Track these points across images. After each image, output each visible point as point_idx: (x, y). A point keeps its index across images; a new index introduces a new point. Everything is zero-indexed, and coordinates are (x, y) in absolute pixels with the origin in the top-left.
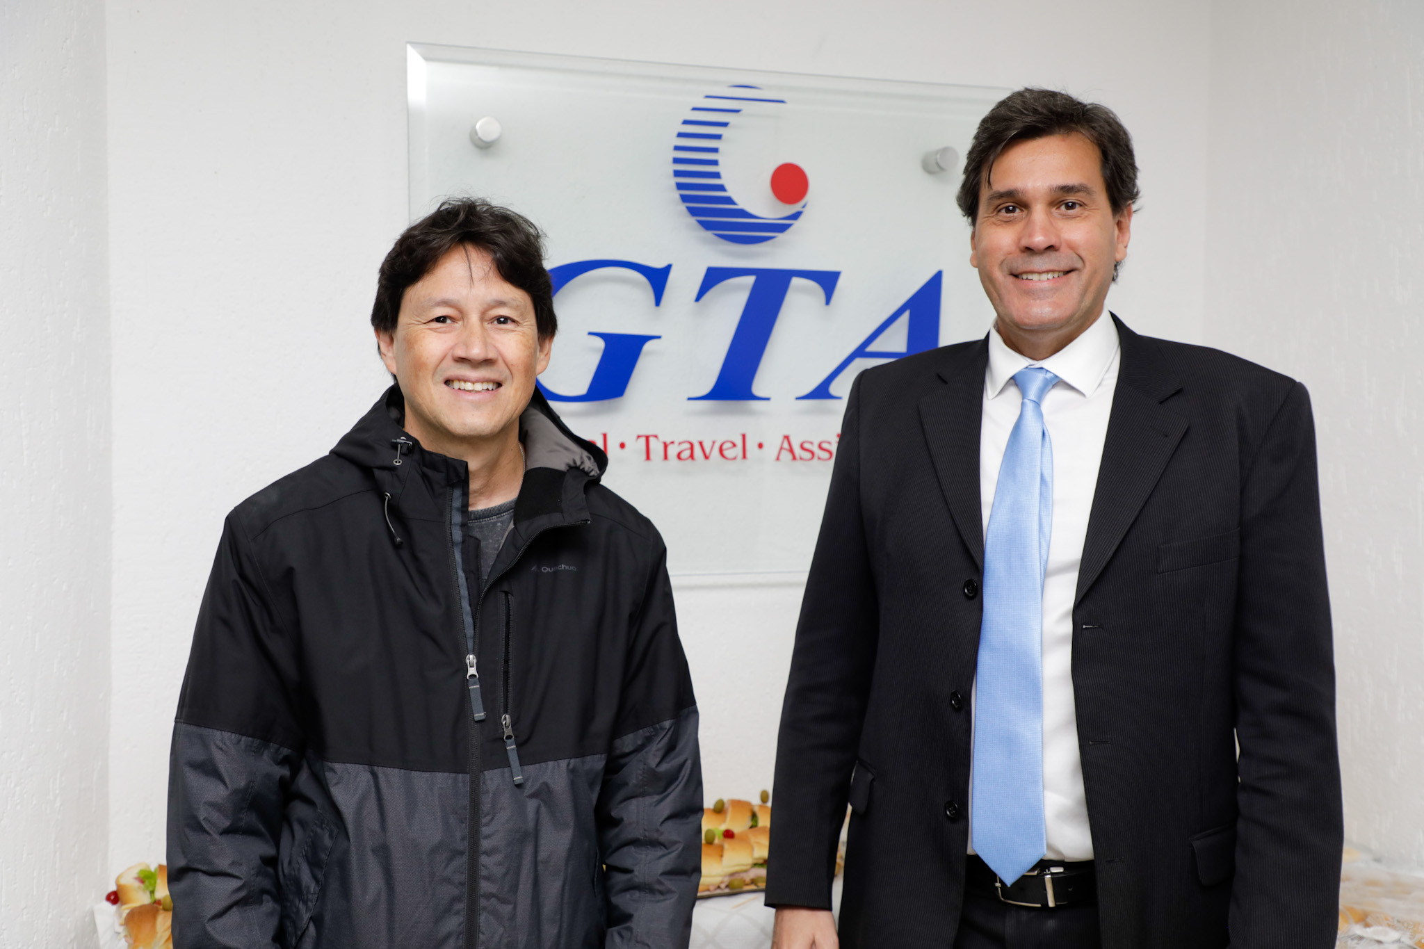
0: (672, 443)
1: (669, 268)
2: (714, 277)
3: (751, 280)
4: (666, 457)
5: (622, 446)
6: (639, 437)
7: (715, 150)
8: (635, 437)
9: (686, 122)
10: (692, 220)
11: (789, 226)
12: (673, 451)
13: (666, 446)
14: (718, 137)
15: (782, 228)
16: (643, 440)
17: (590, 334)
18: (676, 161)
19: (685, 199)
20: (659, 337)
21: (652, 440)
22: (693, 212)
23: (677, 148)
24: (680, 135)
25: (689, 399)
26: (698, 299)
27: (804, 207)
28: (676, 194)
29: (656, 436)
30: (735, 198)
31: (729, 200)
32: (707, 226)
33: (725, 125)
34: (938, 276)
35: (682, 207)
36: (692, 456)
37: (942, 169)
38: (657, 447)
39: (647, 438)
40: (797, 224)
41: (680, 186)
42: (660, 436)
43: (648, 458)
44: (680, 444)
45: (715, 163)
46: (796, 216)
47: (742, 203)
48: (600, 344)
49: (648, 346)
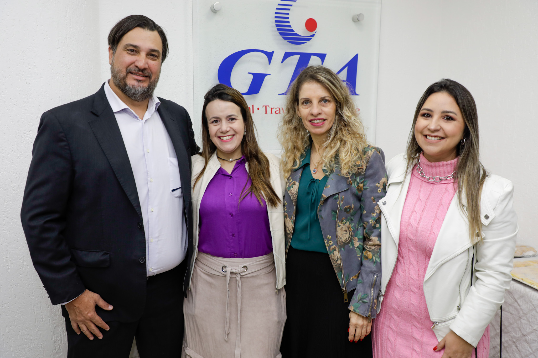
0: (274, 108)
1: (273, 52)
2: (287, 55)
3: (298, 56)
4: (272, 113)
5: (258, 109)
6: (263, 106)
7: (288, 14)
8: (262, 106)
9: (279, 5)
10: (281, 37)
11: (311, 39)
12: (274, 111)
13: (272, 109)
14: (289, 9)
15: (308, 39)
16: (265, 107)
17: (248, 73)
18: (276, 17)
19: (278, 30)
20: (270, 74)
21: (267, 107)
22: (281, 34)
23: (276, 13)
24: (277, 9)
25: (279, 94)
26: (282, 62)
27: (315, 33)
28: (275, 28)
29: (269, 106)
30: (294, 30)
31: (292, 30)
32: (285, 39)
33: (291, 5)
34: (357, 55)
35: (277, 33)
36: (279, 112)
37: (359, 21)
38: (269, 110)
39: (266, 106)
40: (313, 38)
41: (277, 26)
42: (270, 106)
43: (266, 113)
44: (276, 108)
45: (288, 18)
46: (313, 36)
47: (296, 31)
48: (251, 77)
49: (267, 78)
